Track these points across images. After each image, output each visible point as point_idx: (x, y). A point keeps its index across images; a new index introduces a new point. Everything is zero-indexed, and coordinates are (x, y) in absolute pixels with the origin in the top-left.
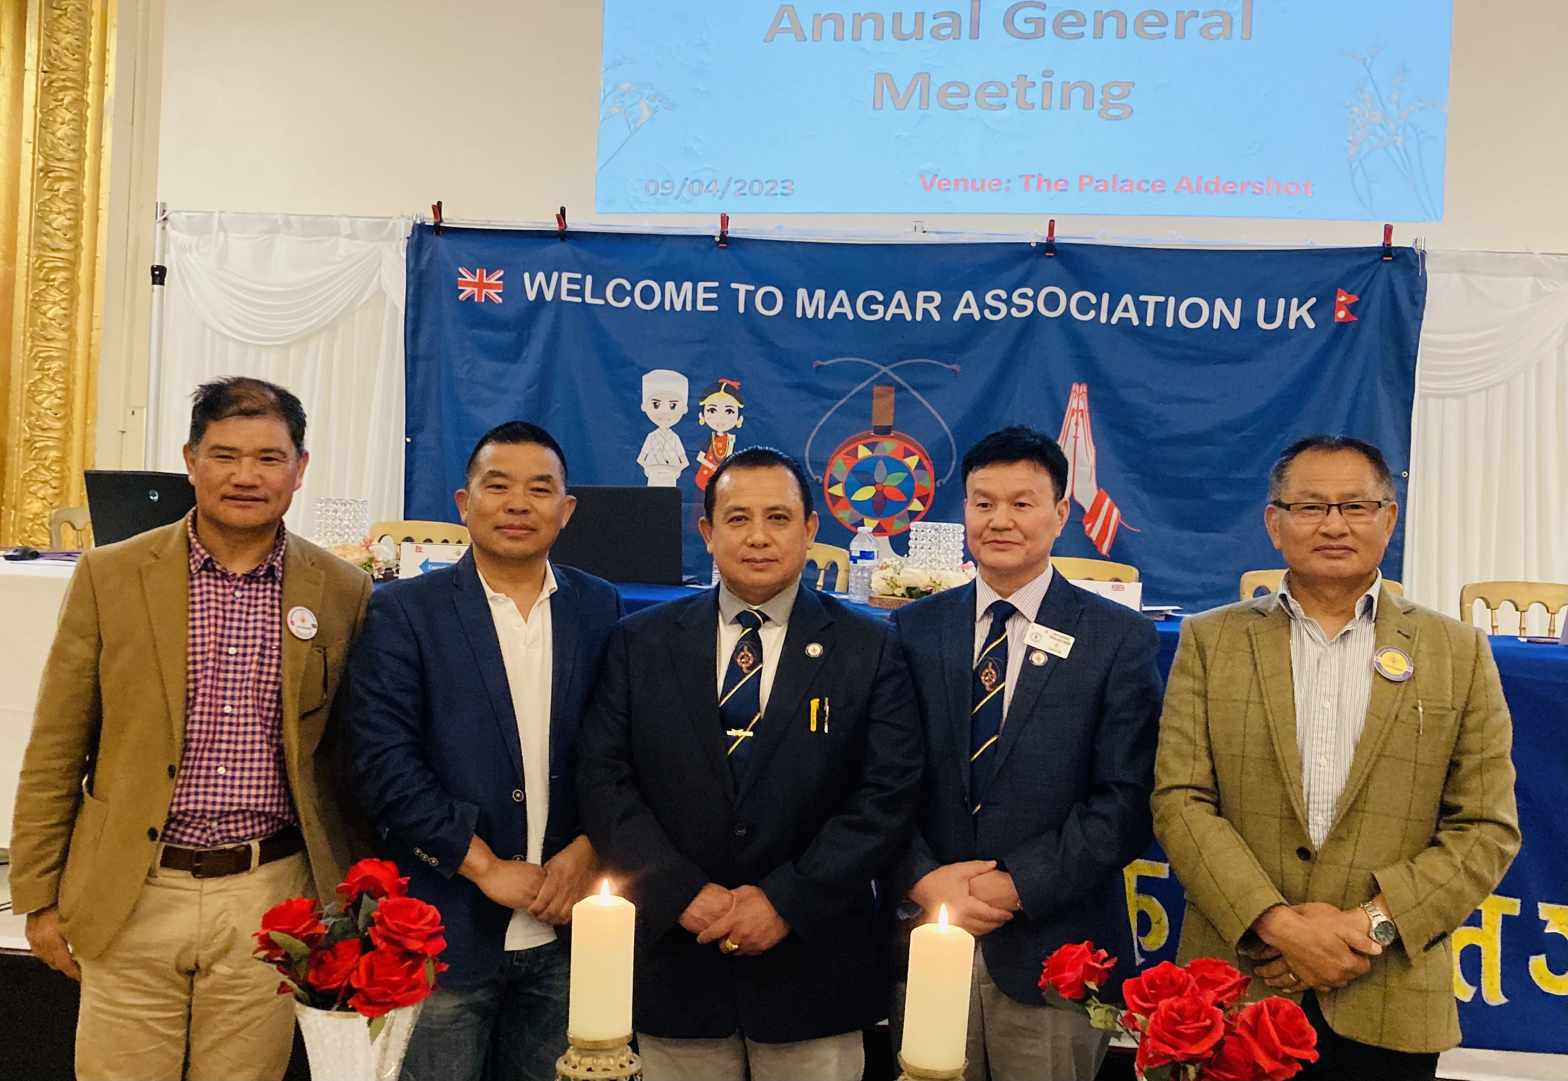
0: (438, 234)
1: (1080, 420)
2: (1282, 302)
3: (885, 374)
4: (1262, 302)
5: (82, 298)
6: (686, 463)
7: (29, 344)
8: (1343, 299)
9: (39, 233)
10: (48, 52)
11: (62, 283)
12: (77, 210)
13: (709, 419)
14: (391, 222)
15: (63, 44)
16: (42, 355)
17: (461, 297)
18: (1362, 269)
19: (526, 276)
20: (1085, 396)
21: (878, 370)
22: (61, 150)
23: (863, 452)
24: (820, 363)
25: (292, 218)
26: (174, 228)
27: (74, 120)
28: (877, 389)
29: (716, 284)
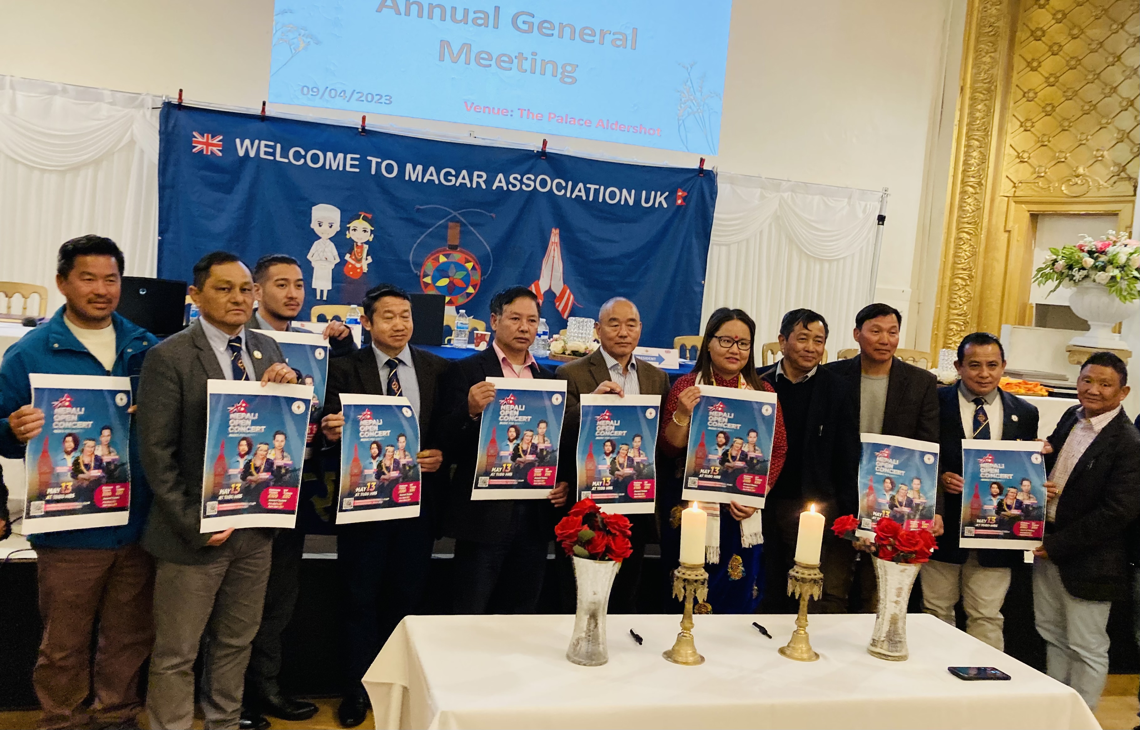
0: (180, 109)
1: (556, 248)
2: (653, 193)
3: (455, 216)
4: (644, 193)
6: (338, 260)
8: (680, 194)
13: (353, 235)
17: (194, 150)
18: (689, 179)
19: (238, 141)
20: (558, 235)
21: (451, 213)
23: (442, 259)
24: (418, 206)
25: (68, 87)
28: (451, 224)
29: (358, 156)
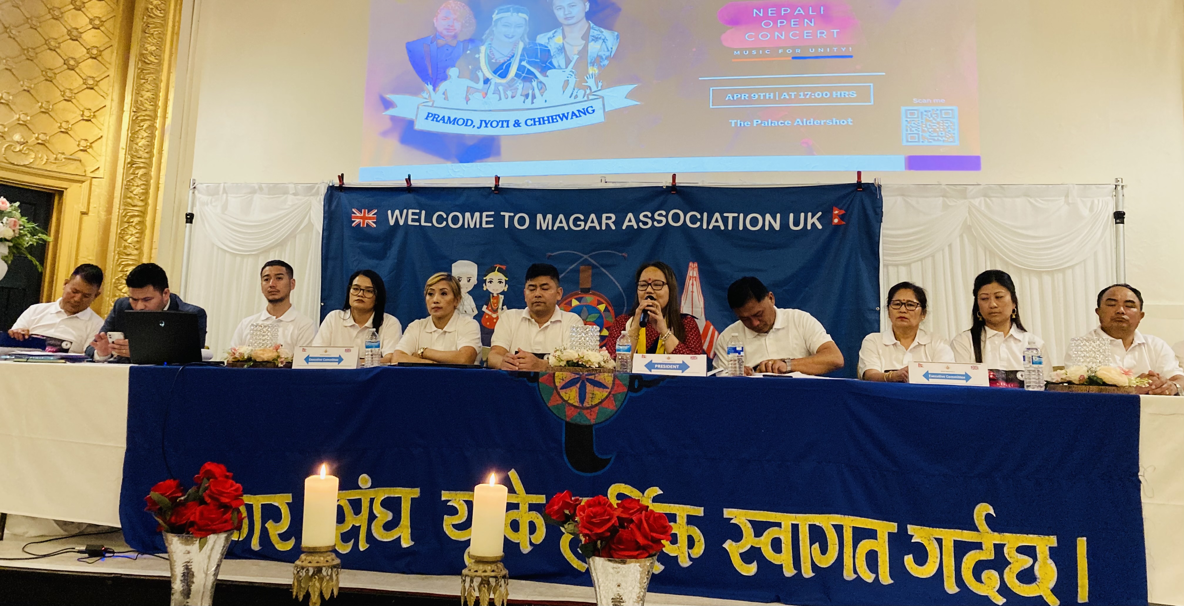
0: (341, 191)
1: (695, 283)
2: (802, 215)
3: (586, 259)
4: (791, 216)
5: (148, 232)
6: (476, 312)
7: (117, 257)
8: (836, 212)
9: (126, 197)
10: (136, 101)
11: (137, 224)
12: (147, 185)
13: (489, 287)
14: (317, 186)
15: (145, 97)
16: (123, 263)
17: (353, 225)
18: (845, 197)
19: (389, 212)
20: (696, 269)
21: (582, 257)
22: (141, 153)
23: (575, 303)
24: (550, 254)
25: (263, 185)
26: (199, 193)
27: (147, 137)
28: (582, 267)
29: (493, 213)
